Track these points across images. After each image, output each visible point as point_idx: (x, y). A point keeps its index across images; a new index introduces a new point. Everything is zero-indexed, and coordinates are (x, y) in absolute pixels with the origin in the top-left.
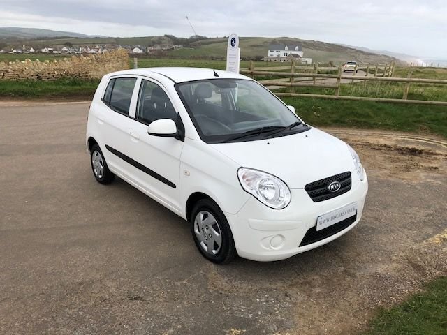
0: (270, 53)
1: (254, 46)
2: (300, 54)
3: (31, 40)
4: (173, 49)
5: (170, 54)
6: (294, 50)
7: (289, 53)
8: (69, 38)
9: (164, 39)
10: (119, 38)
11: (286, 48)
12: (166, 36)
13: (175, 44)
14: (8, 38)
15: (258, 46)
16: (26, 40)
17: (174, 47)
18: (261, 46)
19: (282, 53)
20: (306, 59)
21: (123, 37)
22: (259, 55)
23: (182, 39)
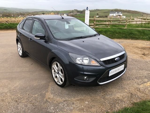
0: (110, 15)
1: (105, 12)
2: (121, 15)
3: (32, 13)
4: (77, 14)
5: (75, 16)
6: (119, 13)
7: (117, 14)
8: (44, 11)
9: (74, 11)
10: (59, 11)
11: (116, 13)
12: (75, 10)
13: (77, 12)
14: (26, 12)
15: (106, 12)
16: (31, 13)
17: (77, 13)
18: (107, 12)
19: (115, 15)
20: (124, 16)
21: (61, 11)
22: (106, 15)
23: (80, 11)
